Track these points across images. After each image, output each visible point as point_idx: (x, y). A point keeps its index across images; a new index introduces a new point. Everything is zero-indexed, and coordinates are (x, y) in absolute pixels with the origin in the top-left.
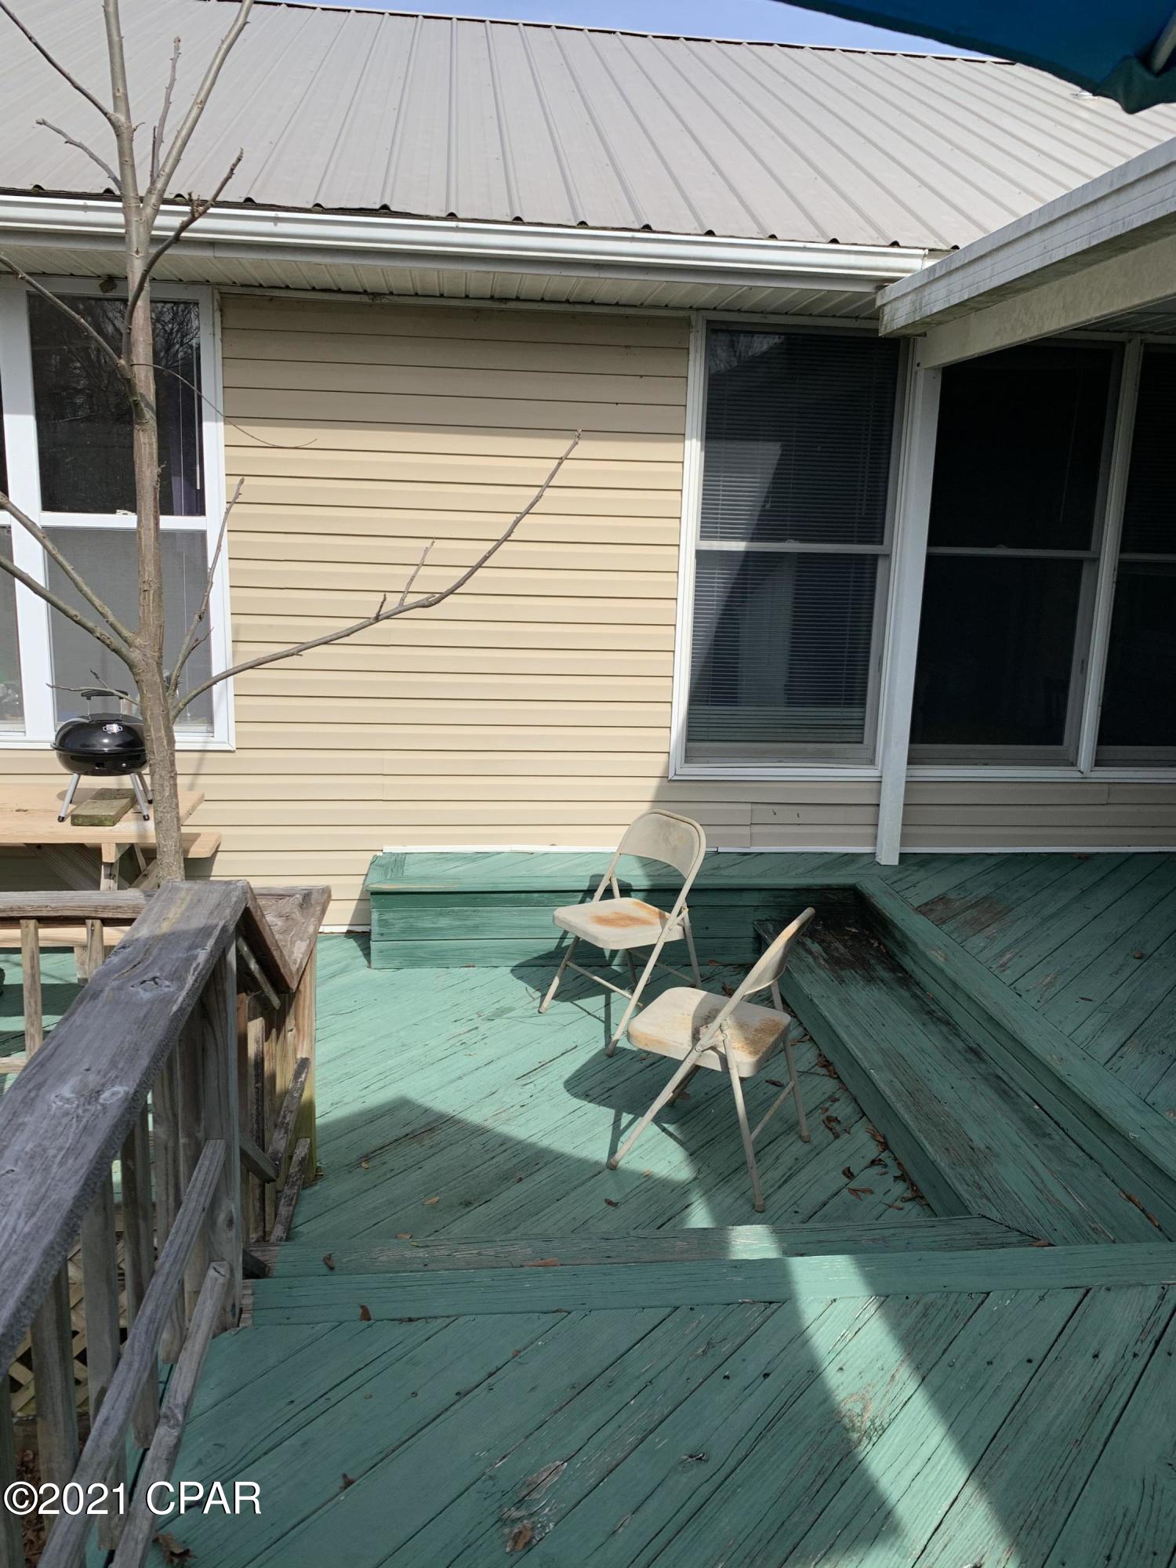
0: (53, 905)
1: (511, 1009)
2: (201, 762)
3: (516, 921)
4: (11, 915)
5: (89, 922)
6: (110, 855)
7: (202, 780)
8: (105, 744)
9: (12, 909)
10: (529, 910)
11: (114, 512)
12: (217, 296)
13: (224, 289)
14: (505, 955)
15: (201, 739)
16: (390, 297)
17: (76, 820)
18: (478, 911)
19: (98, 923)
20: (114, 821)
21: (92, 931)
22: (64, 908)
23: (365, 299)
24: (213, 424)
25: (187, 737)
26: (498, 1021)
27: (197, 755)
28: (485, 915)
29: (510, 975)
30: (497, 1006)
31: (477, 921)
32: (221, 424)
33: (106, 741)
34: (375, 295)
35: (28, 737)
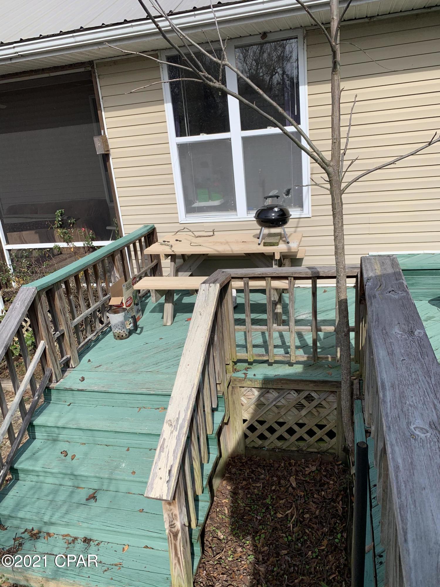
0: (277, 272)
1: (434, 317)
2: (298, 222)
3: (431, 281)
4: (263, 276)
5: (289, 278)
6: (277, 257)
7: (299, 229)
8: (273, 216)
9: (263, 274)
10: (437, 277)
11: (267, 128)
12: (305, 32)
13: (308, 29)
14: (425, 295)
15: (299, 213)
16: (378, 17)
17: (265, 244)
18: (414, 277)
19: (293, 278)
20: (277, 244)
21: (291, 281)
22: (281, 273)
23: (367, 20)
24: (303, 87)
25: (294, 213)
26: (429, 321)
27: (297, 220)
28: (417, 279)
29: (429, 304)
30: (427, 315)
31: (414, 281)
32: (306, 86)
33: (273, 214)
34: (371, 17)
35: (238, 217)
